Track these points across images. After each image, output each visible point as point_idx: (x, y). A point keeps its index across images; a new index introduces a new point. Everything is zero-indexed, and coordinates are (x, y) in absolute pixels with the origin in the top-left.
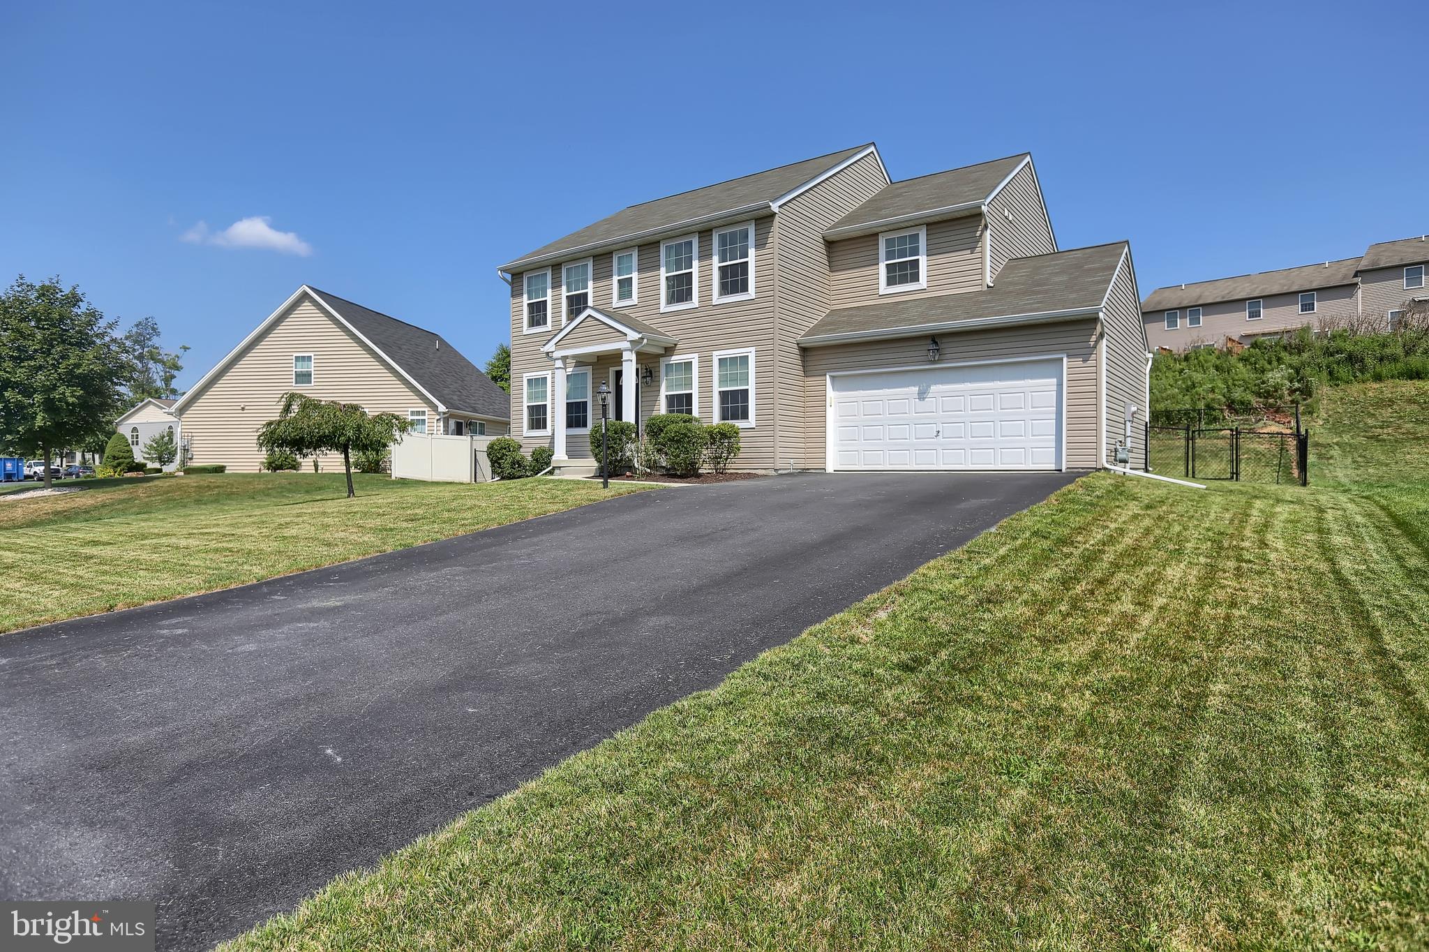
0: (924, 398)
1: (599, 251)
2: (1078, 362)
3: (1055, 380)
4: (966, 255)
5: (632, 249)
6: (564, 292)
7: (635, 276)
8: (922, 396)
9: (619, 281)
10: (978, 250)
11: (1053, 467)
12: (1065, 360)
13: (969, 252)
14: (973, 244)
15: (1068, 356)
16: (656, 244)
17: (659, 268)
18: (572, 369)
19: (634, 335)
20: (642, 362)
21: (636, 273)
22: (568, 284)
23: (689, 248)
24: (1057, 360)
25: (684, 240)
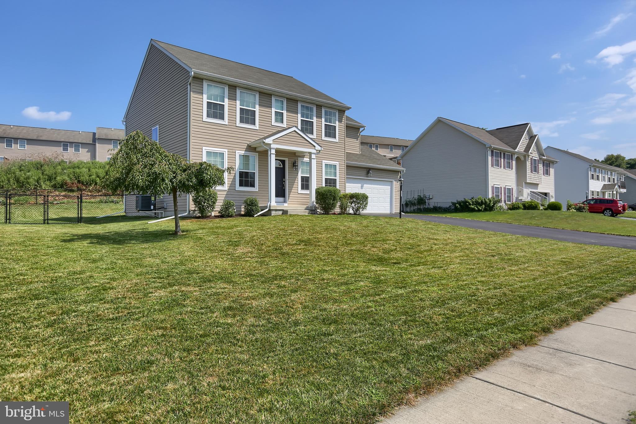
0: (362, 189)
1: (263, 91)
2: (396, 183)
3: (390, 187)
4: (356, 140)
5: (283, 98)
6: (238, 105)
7: (285, 113)
8: (362, 187)
9: (275, 112)
10: (358, 140)
11: (389, 212)
12: (394, 182)
14: (357, 138)
16: (296, 102)
17: (297, 113)
18: (243, 152)
19: (319, 148)
20: (290, 157)
21: (285, 111)
22: (241, 101)
23: (311, 110)
24: (391, 181)
25: (309, 106)
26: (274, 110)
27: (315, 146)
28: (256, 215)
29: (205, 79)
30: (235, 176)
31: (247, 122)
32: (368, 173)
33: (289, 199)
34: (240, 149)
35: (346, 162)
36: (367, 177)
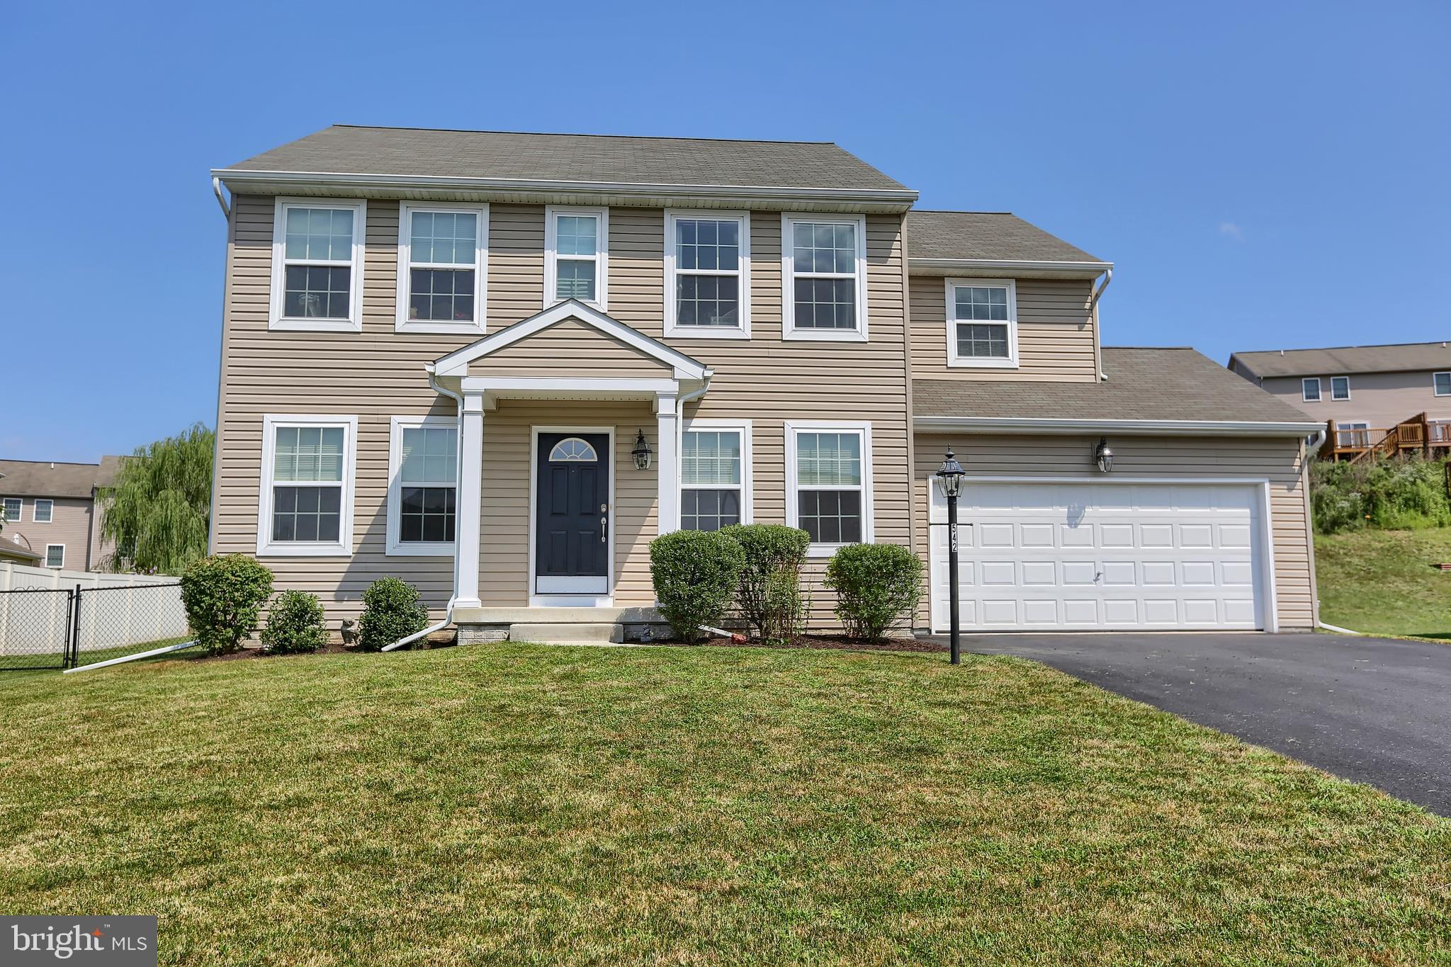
0: (1076, 525)
1: (507, 196)
2: (1282, 490)
3: (1248, 511)
4: (1071, 330)
5: (599, 209)
6: (405, 259)
7: (602, 260)
8: (1074, 520)
9: (560, 262)
10: (1088, 327)
11: (1252, 625)
12: (1267, 486)
13: (1076, 327)
14: (1081, 318)
15: (1271, 481)
16: (655, 212)
17: (659, 254)
18: (422, 419)
19: (696, 372)
20: (620, 422)
21: (606, 255)
22: (414, 244)
23: (729, 233)
24: (1256, 485)
25: (717, 218)
26: (551, 258)
27: (671, 367)
28: (392, 646)
29: (280, 195)
30: (384, 505)
31: (442, 314)
32: (1098, 458)
33: (616, 581)
34: (406, 408)
35: (911, 417)
36: (1098, 473)
